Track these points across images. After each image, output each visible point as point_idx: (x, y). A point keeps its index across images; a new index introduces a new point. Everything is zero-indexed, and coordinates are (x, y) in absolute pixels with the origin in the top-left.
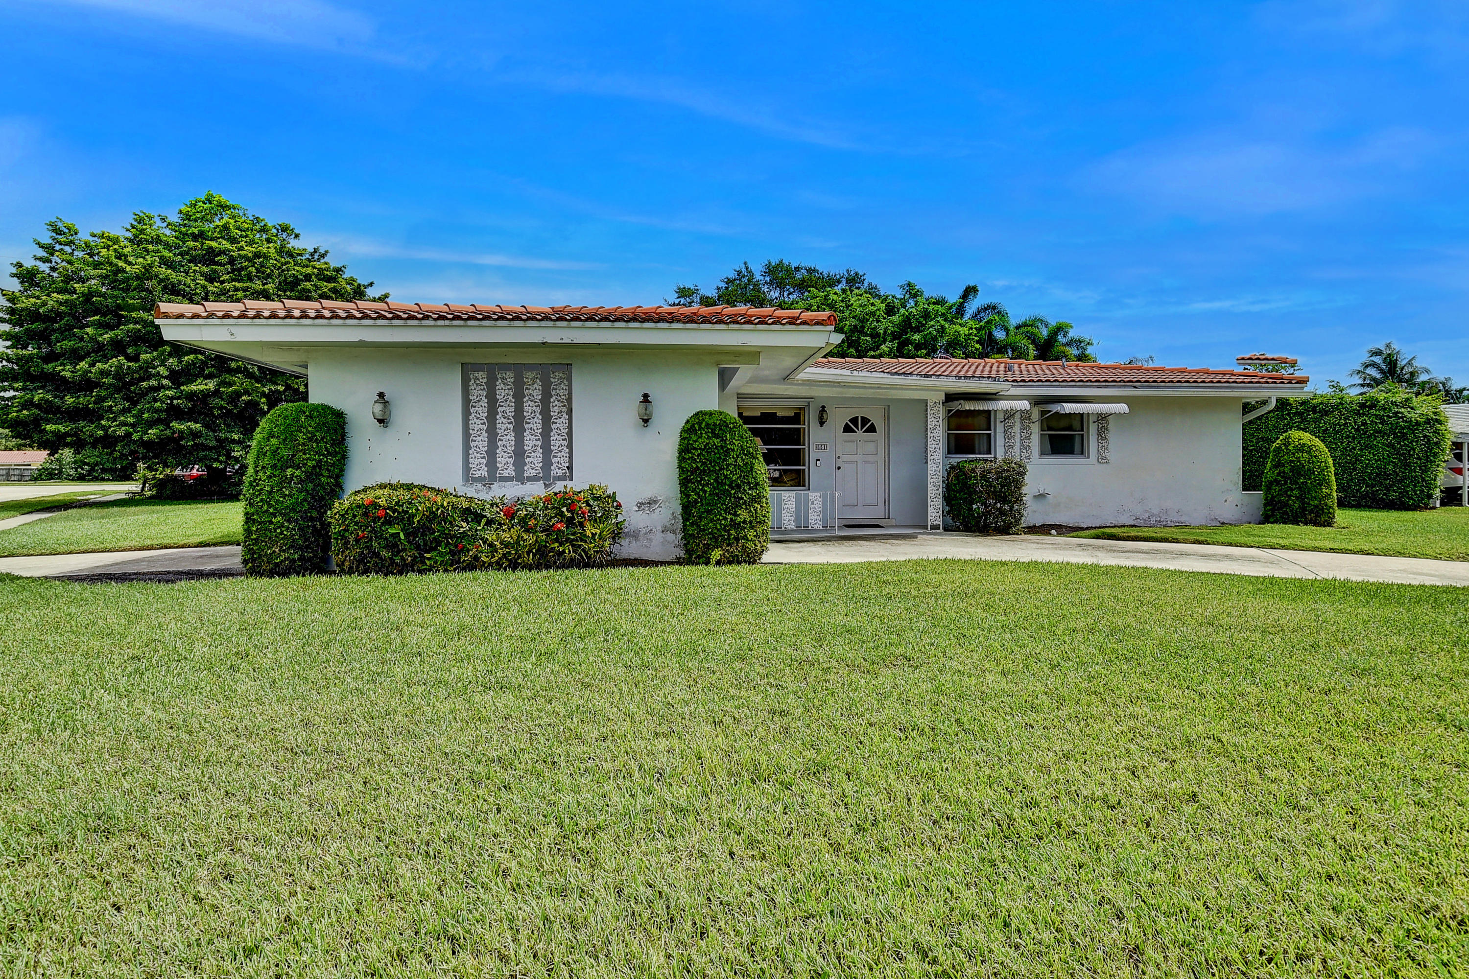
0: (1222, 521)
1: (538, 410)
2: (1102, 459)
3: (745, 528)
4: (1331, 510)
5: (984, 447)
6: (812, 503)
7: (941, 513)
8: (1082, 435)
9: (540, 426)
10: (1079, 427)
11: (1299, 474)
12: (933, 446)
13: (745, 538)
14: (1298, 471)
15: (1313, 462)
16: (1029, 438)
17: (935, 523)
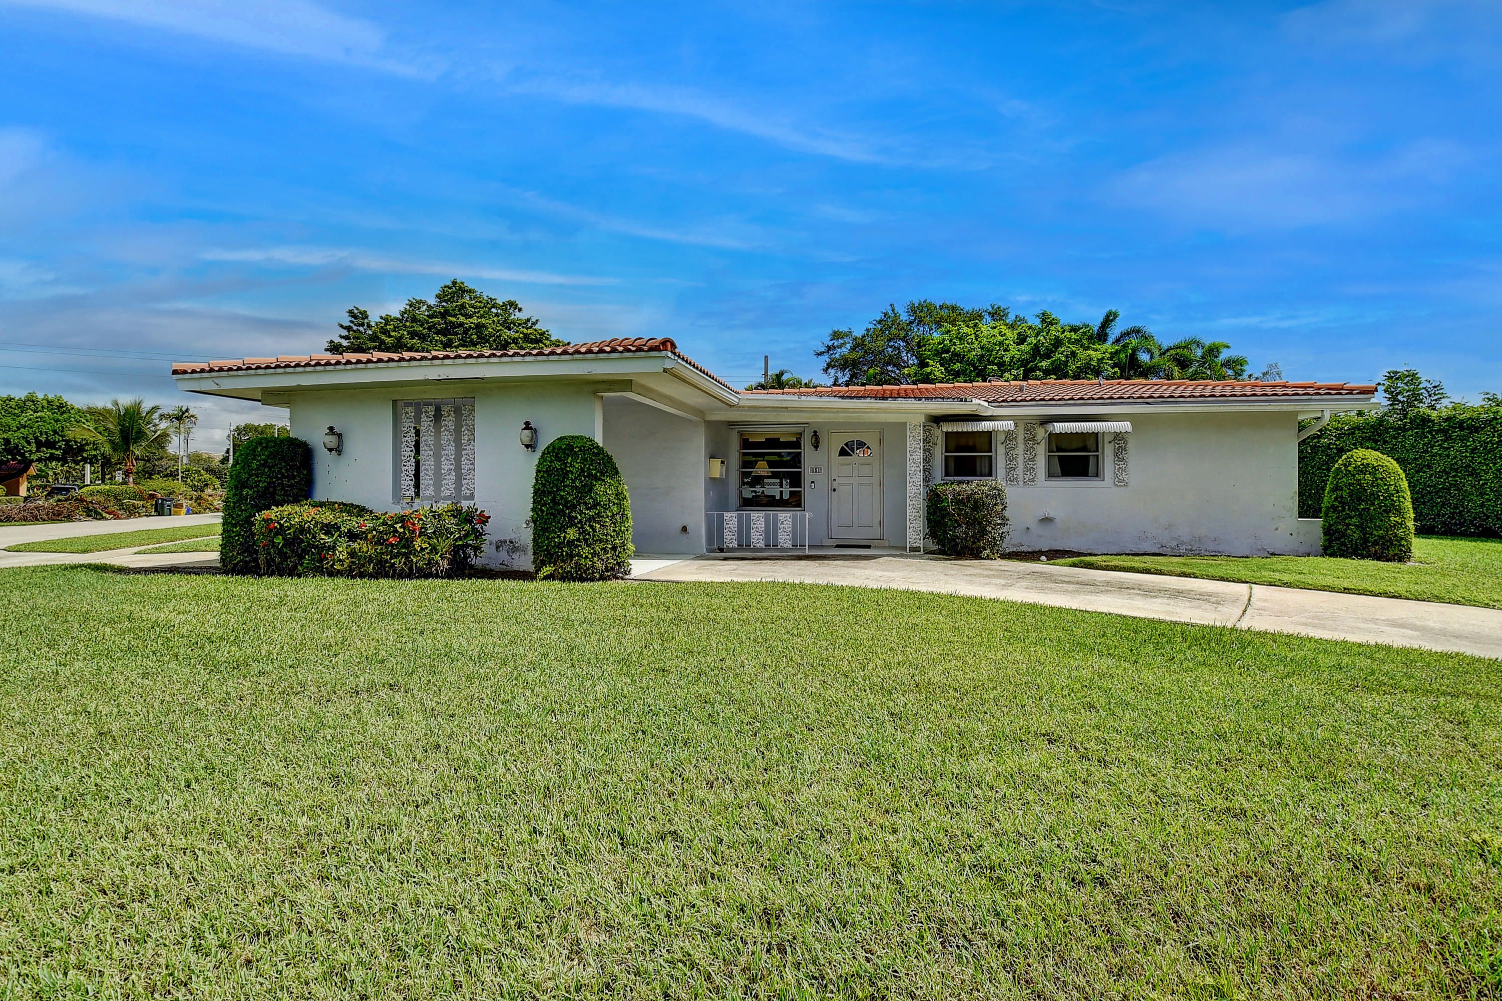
0: (1272, 551)
1: (452, 438)
2: (1121, 483)
3: (580, 546)
4: (1403, 542)
5: (986, 470)
7: (921, 535)
8: (1097, 456)
9: (453, 453)
10: (1093, 447)
11: (1359, 499)
12: (913, 469)
13: (579, 555)
14: (1359, 495)
15: (1378, 485)
16: (1032, 460)
17: (915, 545)
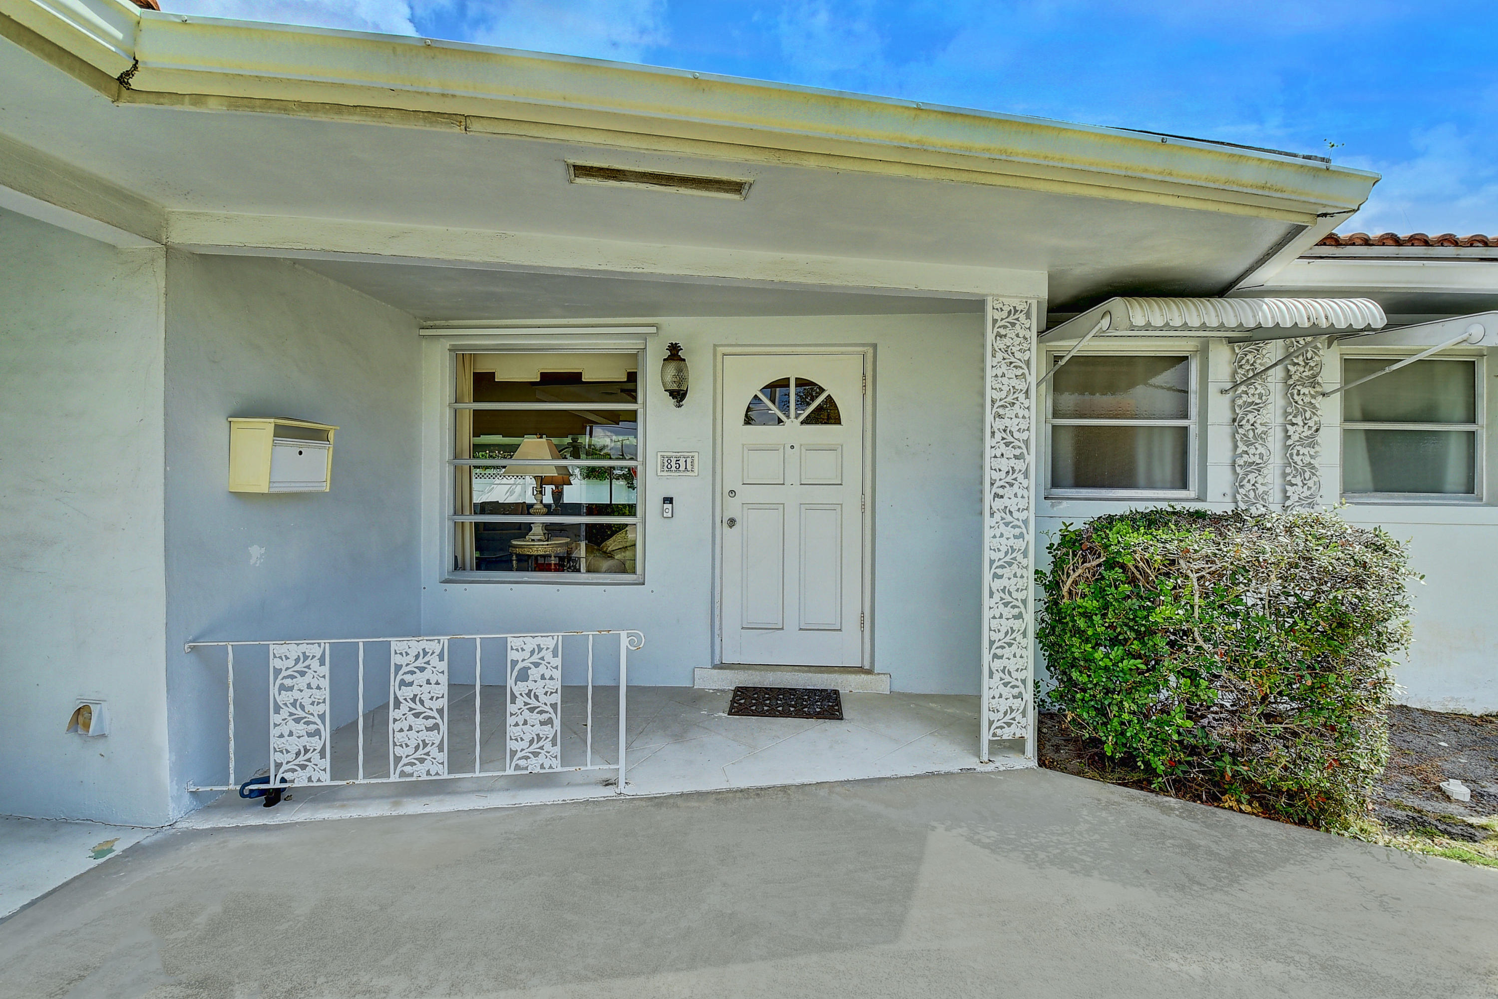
5: (1166, 468)
6: (523, 676)
7: (1029, 696)
8: (1471, 435)
10: (1460, 411)
12: (1004, 464)
16: (1311, 442)
17: (1007, 734)
